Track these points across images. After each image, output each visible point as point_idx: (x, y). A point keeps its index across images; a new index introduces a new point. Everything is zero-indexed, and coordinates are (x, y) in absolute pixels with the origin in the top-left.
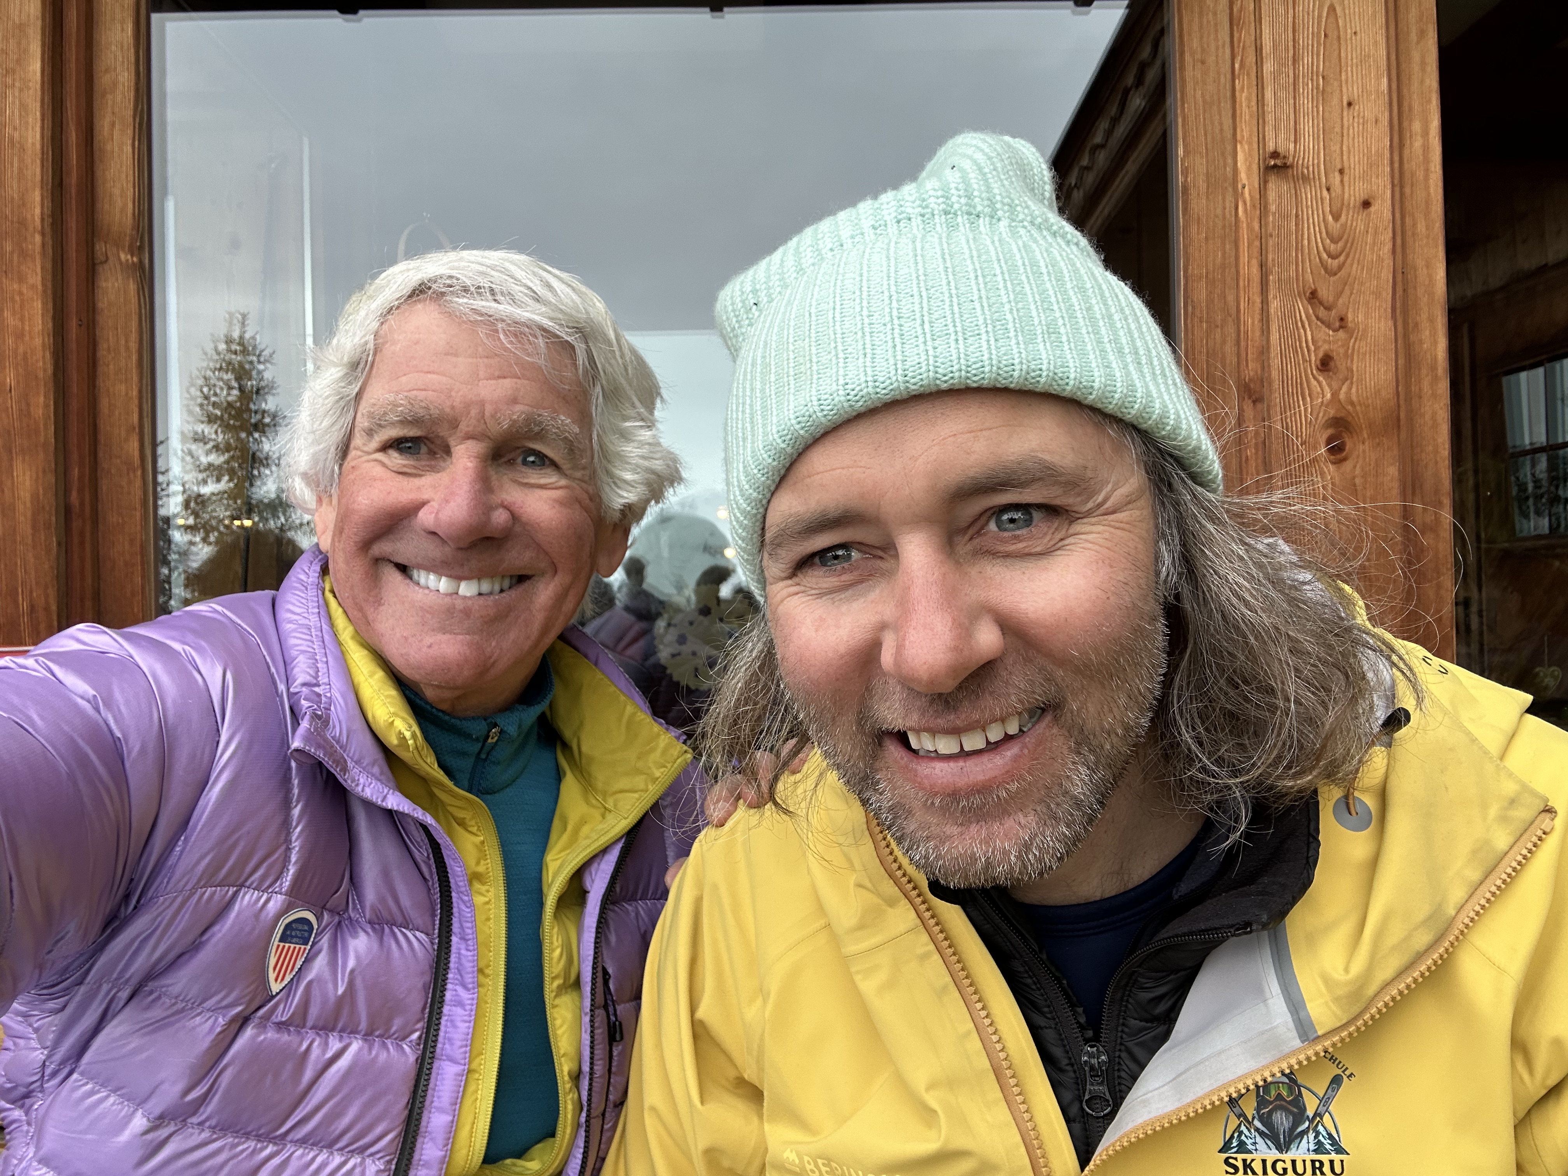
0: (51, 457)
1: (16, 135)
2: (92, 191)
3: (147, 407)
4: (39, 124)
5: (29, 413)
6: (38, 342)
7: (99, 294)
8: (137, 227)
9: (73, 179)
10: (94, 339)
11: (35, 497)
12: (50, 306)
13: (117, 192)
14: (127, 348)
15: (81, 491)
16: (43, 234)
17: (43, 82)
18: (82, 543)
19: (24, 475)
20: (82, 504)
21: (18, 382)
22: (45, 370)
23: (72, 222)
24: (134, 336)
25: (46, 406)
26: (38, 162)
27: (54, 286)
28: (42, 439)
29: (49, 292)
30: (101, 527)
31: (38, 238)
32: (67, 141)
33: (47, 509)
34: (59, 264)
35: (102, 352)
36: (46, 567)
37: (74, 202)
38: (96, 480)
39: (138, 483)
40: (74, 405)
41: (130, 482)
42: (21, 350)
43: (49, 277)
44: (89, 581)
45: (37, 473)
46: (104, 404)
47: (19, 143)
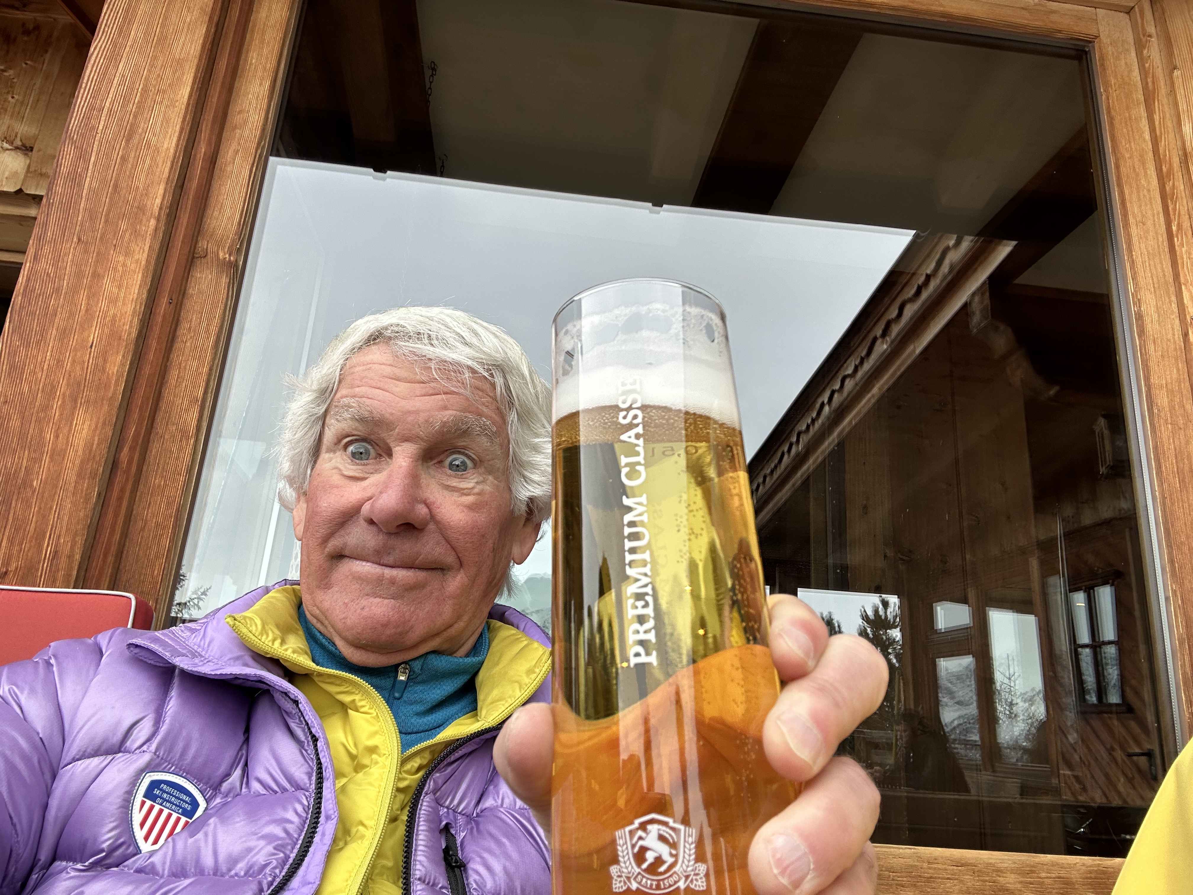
0: (114, 412)
1: (154, 139)
2: (206, 199)
3: (213, 385)
4: (177, 134)
5: (104, 370)
6: (129, 308)
7: (192, 283)
8: (240, 233)
9: (193, 185)
10: (178, 320)
11: (89, 446)
12: (149, 279)
13: (228, 203)
14: (207, 331)
15: (132, 449)
16: (158, 220)
17: (188, 104)
18: (120, 499)
19: (83, 424)
20: (130, 462)
21: (101, 340)
22: (130, 334)
23: (184, 219)
24: (216, 321)
25: (123, 365)
26: (169, 164)
27: (156, 264)
28: (110, 395)
29: (151, 268)
30: (141, 487)
31: (153, 222)
32: (195, 155)
33: (98, 459)
34: (165, 249)
35: (182, 331)
36: (82, 514)
37: (190, 202)
38: (148, 442)
39: (189, 449)
40: (147, 370)
41: (180, 449)
42: (111, 313)
43: (154, 256)
44: (117, 536)
45: (97, 423)
46: (173, 375)
47: (155, 146)
